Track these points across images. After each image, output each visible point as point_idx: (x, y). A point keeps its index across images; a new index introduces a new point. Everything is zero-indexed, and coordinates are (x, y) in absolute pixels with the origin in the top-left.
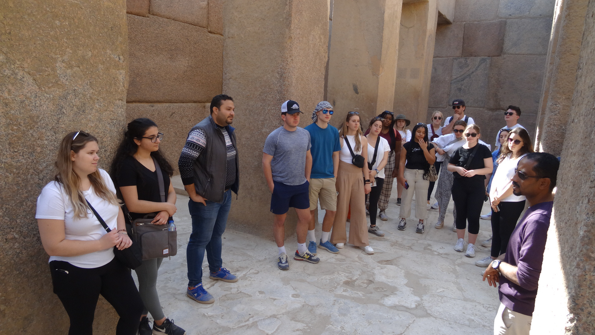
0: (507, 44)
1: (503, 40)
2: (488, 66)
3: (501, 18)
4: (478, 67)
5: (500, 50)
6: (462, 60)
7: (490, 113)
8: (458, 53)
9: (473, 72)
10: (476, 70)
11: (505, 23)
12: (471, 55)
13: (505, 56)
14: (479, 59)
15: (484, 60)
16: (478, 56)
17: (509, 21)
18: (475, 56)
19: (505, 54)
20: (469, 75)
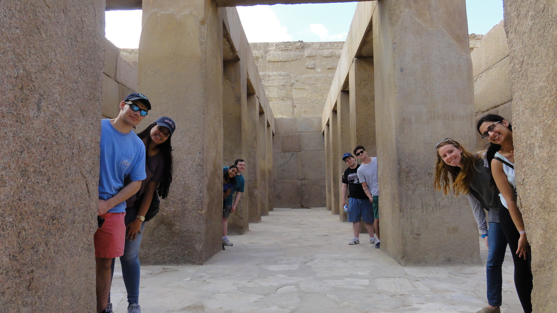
0: (303, 146)
1: (301, 143)
2: (296, 157)
3: (298, 132)
4: (291, 157)
5: (300, 149)
6: (282, 154)
7: (301, 182)
8: (280, 151)
9: (289, 161)
10: (290, 159)
12: (287, 152)
13: (303, 151)
14: (291, 153)
15: (293, 154)
17: (302, 134)
18: (289, 152)
20: (287, 162)
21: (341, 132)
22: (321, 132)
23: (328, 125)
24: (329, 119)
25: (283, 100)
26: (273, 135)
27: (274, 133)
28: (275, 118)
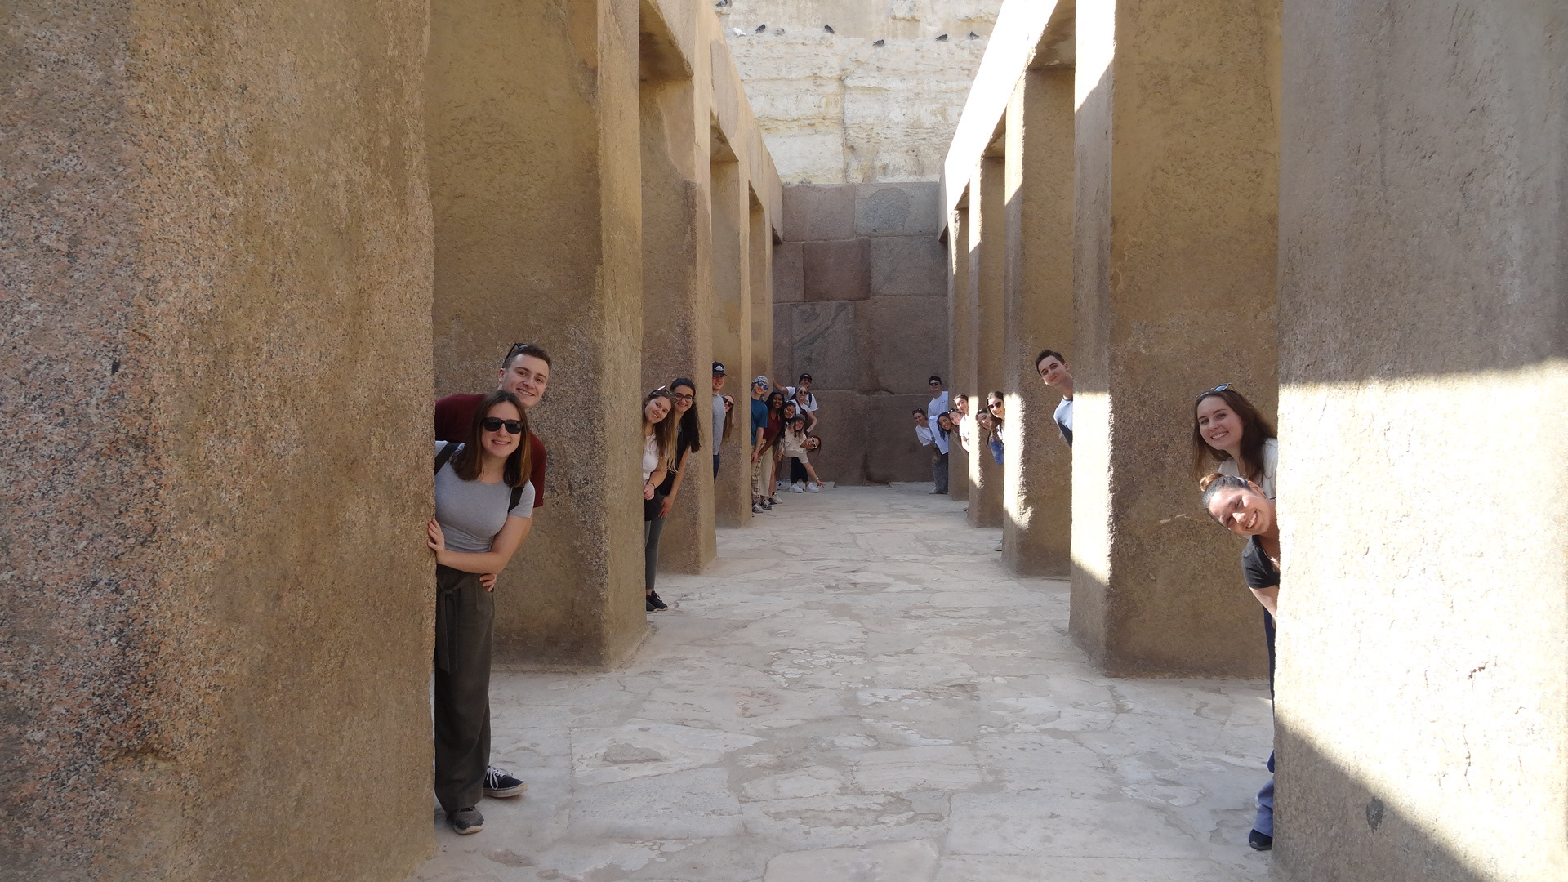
0: (877, 280)
1: (869, 271)
2: (850, 316)
3: (861, 235)
4: (835, 319)
5: (866, 290)
6: (807, 307)
7: (865, 397)
8: (798, 295)
9: (827, 328)
10: (833, 323)
11: (869, 243)
12: (821, 298)
13: (876, 298)
14: (834, 304)
15: (842, 307)
16: (832, 299)
17: (874, 240)
18: (828, 300)
19: (874, 295)
20: (822, 334)
21: (1024, 231)
22: (935, 234)
23: (963, 208)
24: (967, 188)
25: (813, 125)
26: (776, 241)
27: (780, 234)
28: (783, 187)
